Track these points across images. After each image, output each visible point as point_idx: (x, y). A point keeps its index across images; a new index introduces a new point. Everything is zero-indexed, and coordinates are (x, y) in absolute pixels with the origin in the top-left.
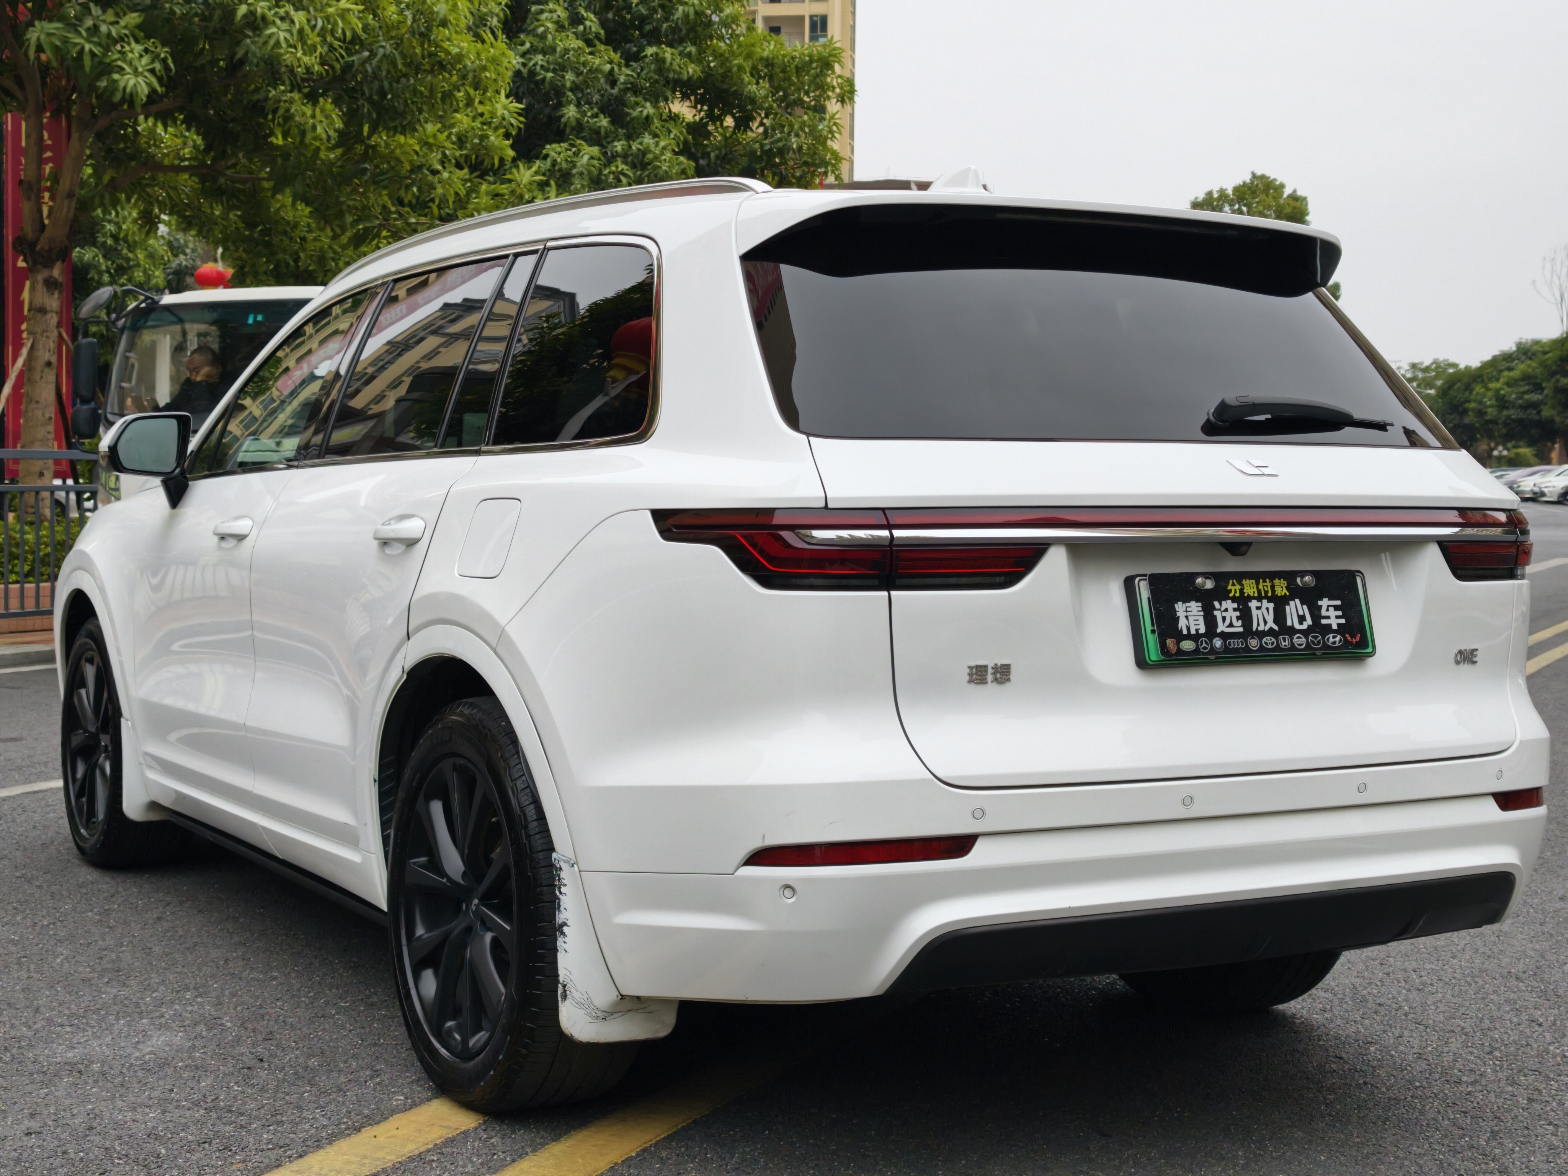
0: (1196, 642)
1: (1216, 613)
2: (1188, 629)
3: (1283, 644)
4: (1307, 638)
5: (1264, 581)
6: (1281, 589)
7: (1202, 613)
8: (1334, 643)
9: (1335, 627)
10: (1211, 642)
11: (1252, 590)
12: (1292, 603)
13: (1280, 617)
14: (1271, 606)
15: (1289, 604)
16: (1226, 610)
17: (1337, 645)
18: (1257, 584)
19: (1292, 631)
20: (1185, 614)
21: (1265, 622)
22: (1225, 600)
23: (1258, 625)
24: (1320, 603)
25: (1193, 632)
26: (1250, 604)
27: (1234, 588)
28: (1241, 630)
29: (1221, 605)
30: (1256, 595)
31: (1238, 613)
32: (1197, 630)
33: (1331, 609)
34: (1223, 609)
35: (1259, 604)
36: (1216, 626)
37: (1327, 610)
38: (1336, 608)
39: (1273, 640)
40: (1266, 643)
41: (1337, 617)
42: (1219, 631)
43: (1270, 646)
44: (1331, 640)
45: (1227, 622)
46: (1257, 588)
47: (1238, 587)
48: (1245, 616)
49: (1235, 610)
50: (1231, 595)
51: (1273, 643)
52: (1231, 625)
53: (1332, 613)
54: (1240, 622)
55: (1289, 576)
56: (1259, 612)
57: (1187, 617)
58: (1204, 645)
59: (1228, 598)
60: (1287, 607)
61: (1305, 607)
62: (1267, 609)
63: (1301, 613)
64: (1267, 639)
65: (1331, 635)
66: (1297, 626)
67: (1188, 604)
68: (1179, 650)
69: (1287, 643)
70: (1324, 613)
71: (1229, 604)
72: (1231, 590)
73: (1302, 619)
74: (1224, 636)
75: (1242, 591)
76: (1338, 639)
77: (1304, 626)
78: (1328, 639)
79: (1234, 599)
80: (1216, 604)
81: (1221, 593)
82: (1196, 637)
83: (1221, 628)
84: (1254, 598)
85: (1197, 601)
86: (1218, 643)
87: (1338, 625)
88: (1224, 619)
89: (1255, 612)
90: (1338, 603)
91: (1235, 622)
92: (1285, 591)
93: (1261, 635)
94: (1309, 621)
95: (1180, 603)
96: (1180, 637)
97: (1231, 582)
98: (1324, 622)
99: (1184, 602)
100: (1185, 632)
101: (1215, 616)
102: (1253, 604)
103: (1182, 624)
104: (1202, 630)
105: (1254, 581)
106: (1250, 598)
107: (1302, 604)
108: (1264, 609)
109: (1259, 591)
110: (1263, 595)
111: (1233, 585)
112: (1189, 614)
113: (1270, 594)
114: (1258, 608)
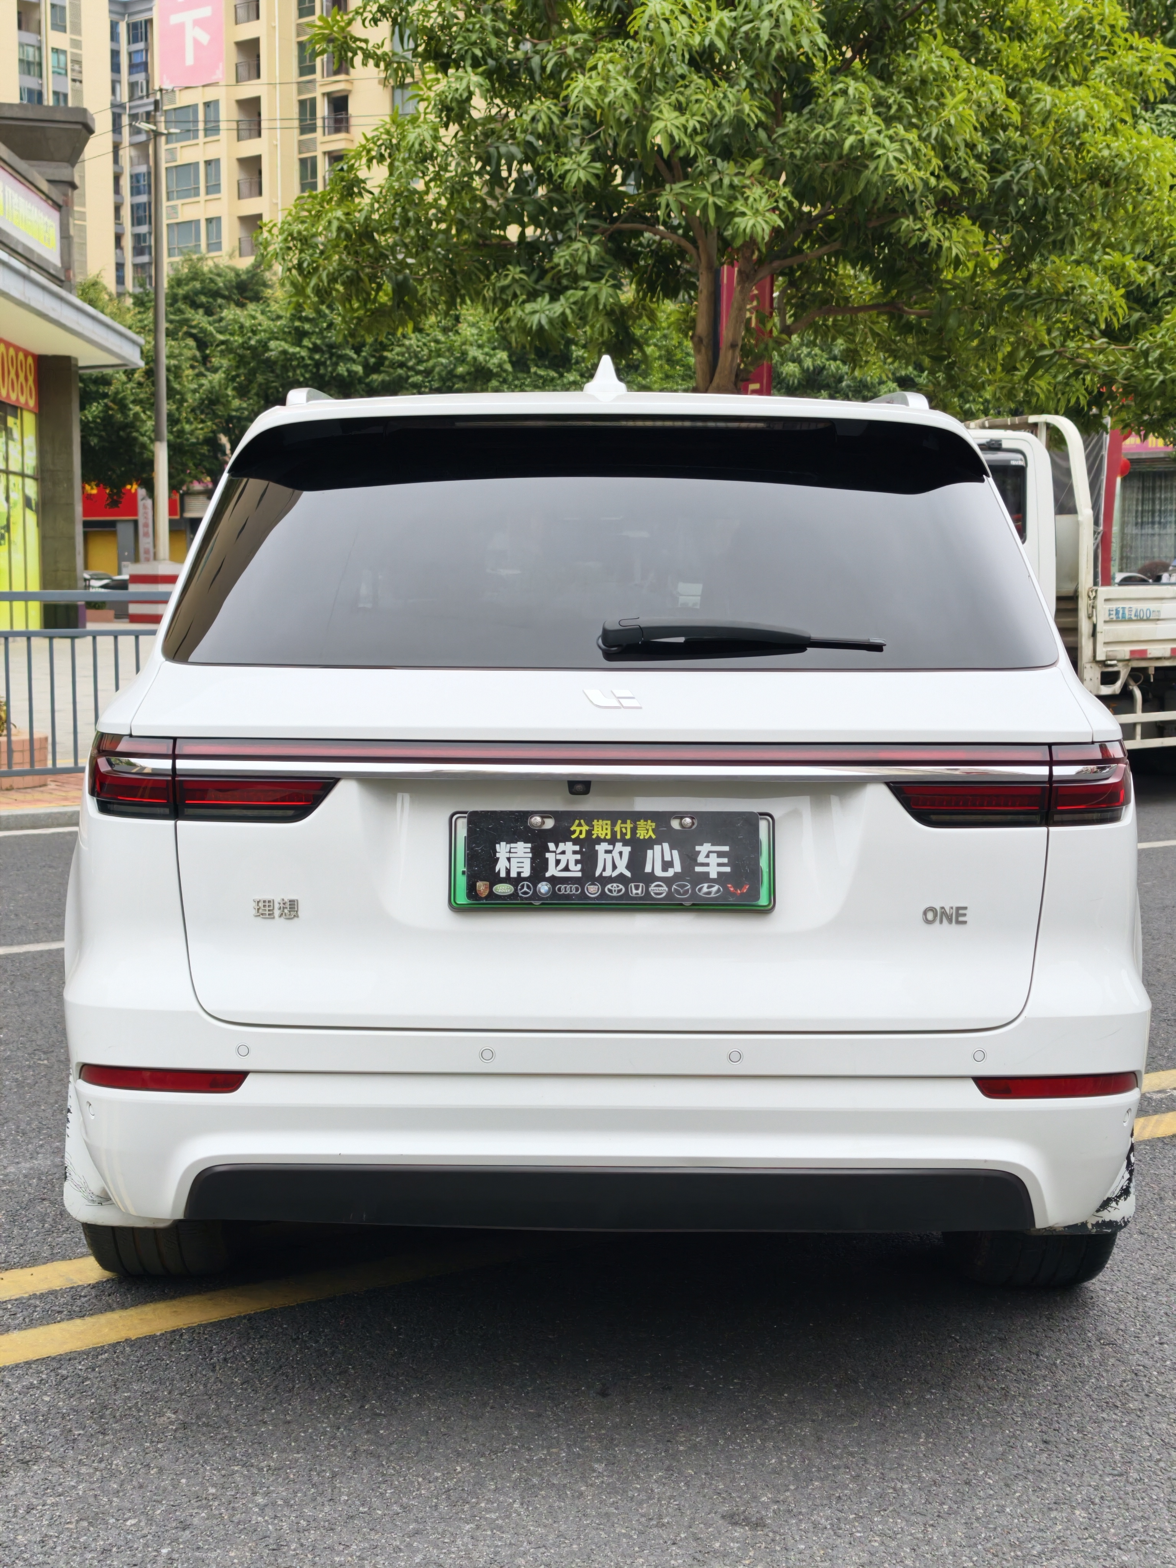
0: (516, 886)
1: (548, 855)
2: (508, 871)
3: (634, 891)
4: (670, 887)
5: (624, 822)
6: (646, 830)
7: (530, 855)
8: (709, 893)
9: (713, 875)
10: (535, 886)
11: (605, 832)
12: (657, 848)
13: (636, 862)
14: (627, 850)
15: (652, 848)
16: (563, 853)
17: (712, 895)
18: (614, 825)
19: (651, 878)
20: (508, 855)
21: (614, 867)
22: (564, 841)
23: (604, 870)
24: (698, 848)
25: (513, 874)
26: (597, 847)
27: (579, 830)
28: (579, 874)
29: (557, 846)
30: (609, 837)
31: (578, 857)
32: (519, 873)
33: (713, 856)
34: (559, 851)
35: (610, 847)
36: (546, 869)
37: (707, 856)
38: (720, 854)
39: (621, 886)
40: (610, 891)
41: (719, 865)
42: (548, 875)
43: (615, 894)
44: (705, 890)
45: (562, 865)
46: (612, 830)
47: (585, 828)
48: (588, 859)
49: (575, 852)
50: (573, 837)
51: (620, 891)
52: (566, 869)
53: (714, 860)
54: (579, 866)
55: (661, 818)
56: (609, 857)
57: (509, 859)
58: (525, 889)
59: (570, 840)
60: (650, 852)
61: (675, 853)
62: (621, 853)
63: (667, 858)
64: (614, 886)
65: (706, 885)
66: (659, 872)
67: (513, 845)
68: (491, 892)
69: (639, 891)
70: (701, 859)
71: (569, 847)
72: (574, 832)
73: (667, 865)
74: (554, 880)
75: (589, 833)
76: (714, 889)
77: (670, 873)
78: (700, 890)
79: (576, 842)
80: (552, 846)
81: (561, 834)
82: (517, 881)
83: (552, 871)
84: (605, 840)
85: (526, 842)
86: (544, 888)
87: (719, 873)
88: (558, 862)
89: (601, 856)
90: (726, 848)
91: (572, 866)
92: (651, 833)
93: (604, 881)
94: (678, 867)
95: (503, 844)
96: (495, 879)
97: (577, 822)
98: (698, 869)
99: (508, 842)
100: (503, 874)
101: (546, 861)
102: (601, 848)
103: (501, 867)
104: (526, 873)
105: (609, 822)
106: (599, 841)
107: (672, 848)
108: (615, 854)
109: (614, 833)
110: (619, 837)
111: (580, 825)
112: (512, 855)
113: (628, 837)
114: (607, 852)
